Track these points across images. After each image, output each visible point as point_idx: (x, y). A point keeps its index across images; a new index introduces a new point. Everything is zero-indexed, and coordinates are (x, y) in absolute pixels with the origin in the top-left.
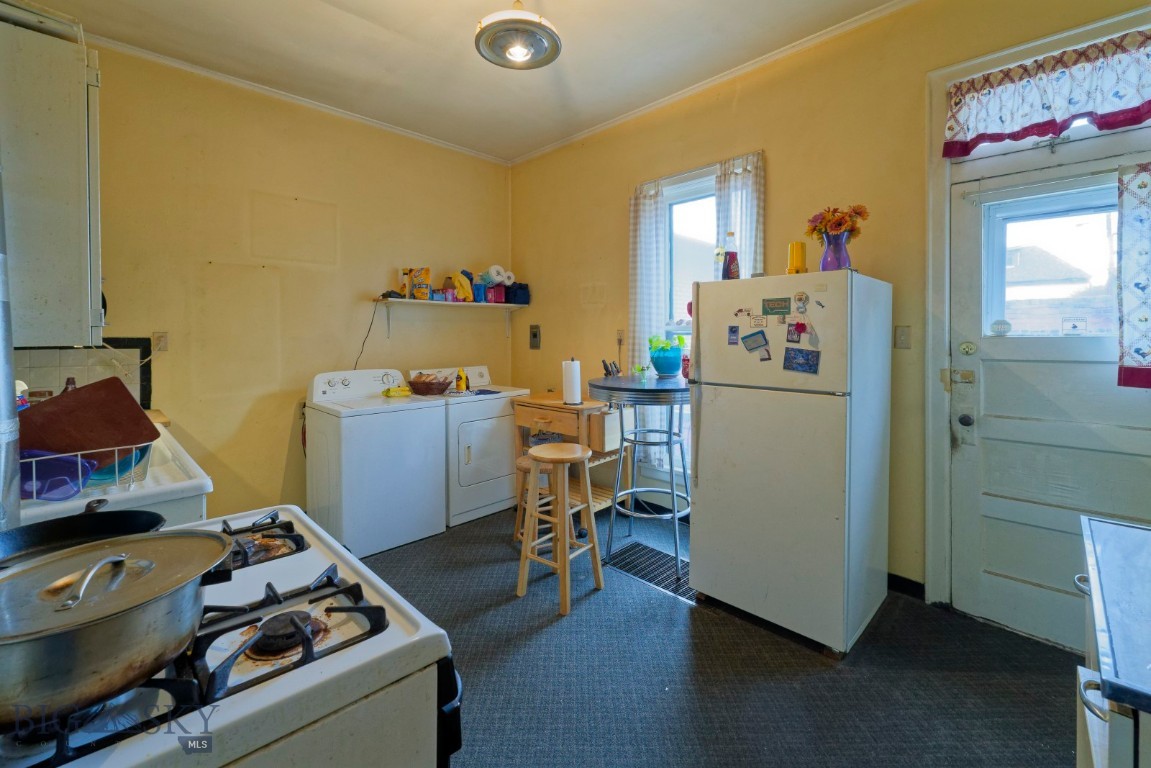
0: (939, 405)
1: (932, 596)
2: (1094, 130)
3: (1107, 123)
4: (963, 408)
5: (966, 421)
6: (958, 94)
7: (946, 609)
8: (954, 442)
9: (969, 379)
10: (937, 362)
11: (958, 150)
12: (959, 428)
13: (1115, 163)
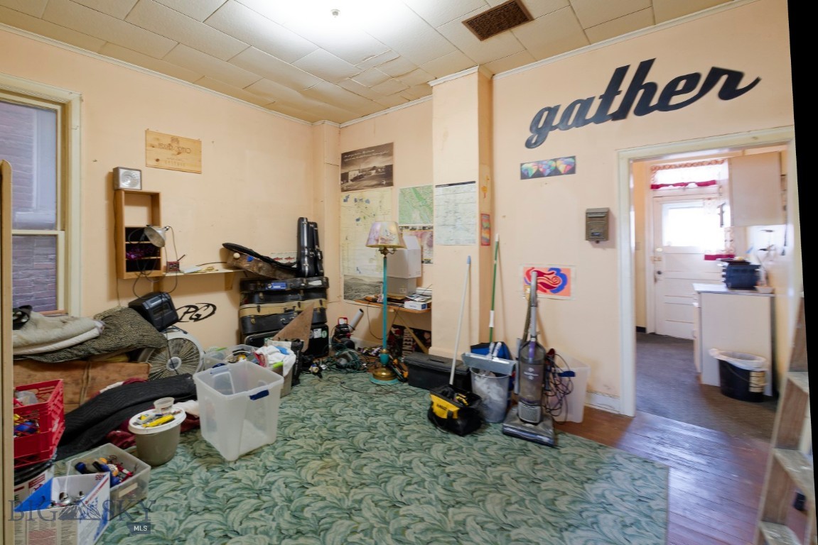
0: (650, 269)
1: (649, 331)
2: (696, 186)
3: (700, 185)
4: (658, 269)
5: (659, 273)
6: (655, 169)
7: (653, 334)
8: (656, 280)
9: (660, 260)
10: (649, 255)
11: (655, 187)
12: (658, 276)
13: (702, 196)
